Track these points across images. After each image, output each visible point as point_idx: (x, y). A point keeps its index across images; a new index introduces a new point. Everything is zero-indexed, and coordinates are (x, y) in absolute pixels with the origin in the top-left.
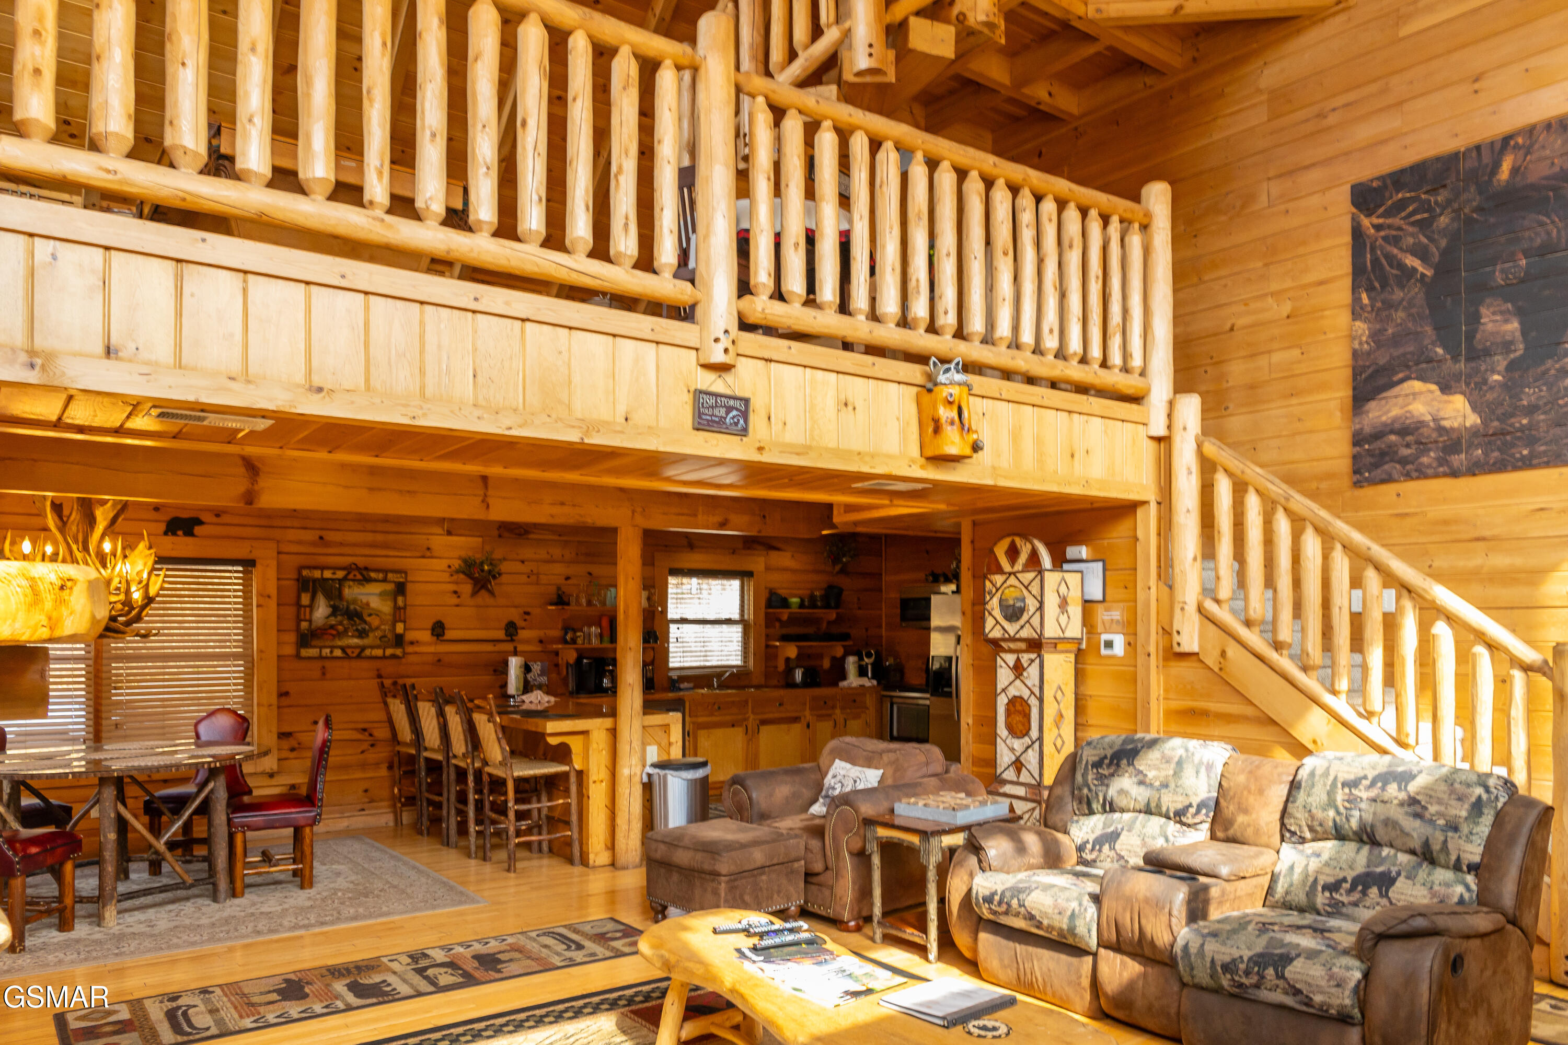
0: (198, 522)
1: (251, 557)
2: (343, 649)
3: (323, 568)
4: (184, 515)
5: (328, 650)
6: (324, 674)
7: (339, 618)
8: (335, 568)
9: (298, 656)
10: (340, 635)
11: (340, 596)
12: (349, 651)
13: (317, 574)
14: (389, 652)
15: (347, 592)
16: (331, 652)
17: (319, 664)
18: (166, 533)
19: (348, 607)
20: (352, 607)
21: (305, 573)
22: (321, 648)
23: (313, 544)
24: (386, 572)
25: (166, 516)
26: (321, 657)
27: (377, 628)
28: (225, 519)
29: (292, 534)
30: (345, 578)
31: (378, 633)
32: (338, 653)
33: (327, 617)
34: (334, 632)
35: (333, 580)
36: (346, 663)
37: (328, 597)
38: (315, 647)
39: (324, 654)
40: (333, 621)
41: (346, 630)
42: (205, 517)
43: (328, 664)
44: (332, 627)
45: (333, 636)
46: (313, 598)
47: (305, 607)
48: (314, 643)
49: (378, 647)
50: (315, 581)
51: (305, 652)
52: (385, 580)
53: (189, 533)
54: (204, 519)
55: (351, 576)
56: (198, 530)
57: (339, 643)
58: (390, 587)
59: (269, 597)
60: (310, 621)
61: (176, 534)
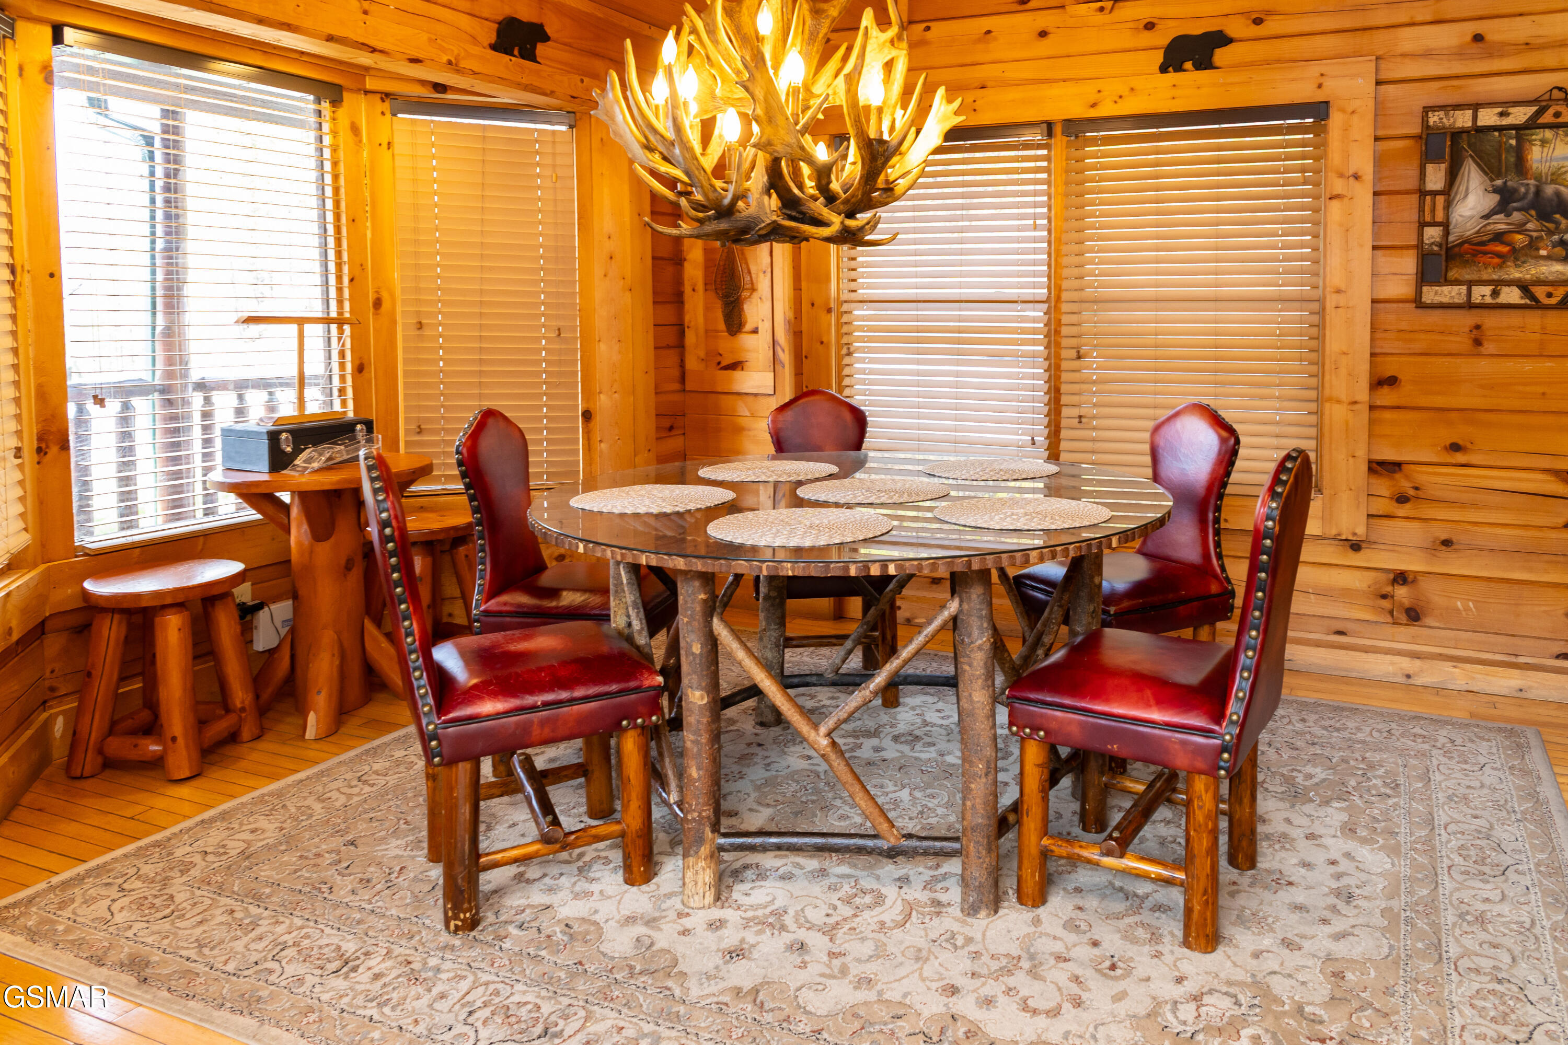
0: (1221, 39)
1: (1319, 97)
2: (1524, 287)
3: (1475, 106)
4: (1196, 29)
5: (1487, 290)
6: (1478, 342)
7: (1517, 216)
8: (1505, 105)
9: (1418, 302)
10: (1517, 255)
11: (1520, 166)
12: (1539, 292)
13: (1463, 119)
15: (1537, 156)
16: (1495, 293)
17: (1467, 320)
18: (1163, 69)
19: (1538, 192)
20: (1549, 190)
21: (1433, 119)
22: (1470, 284)
23: (1459, 54)
25: (1163, 38)
26: (1469, 305)
28: (1272, 26)
29: (1409, 39)
30: (1532, 124)
32: (1511, 295)
33: (1486, 217)
34: (1504, 249)
35: (1500, 129)
36: (1533, 319)
37: (1491, 169)
38: (1457, 282)
39: (1476, 298)
40: (1500, 223)
41: (1533, 245)
42: (1233, 28)
43: (1490, 320)
44: (1499, 237)
45: (1499, 255)
46: (1453, 175)
47: (1435, 193)
48: (1453, 274)
50: (1457, 135)
51: (1431, 294)
53: (1205, 63)
54: (1231, 32)
55: (1547, 118)
56: (1221, 55)
57: (1516, 274)
59: (1356, 177)
60: (1446, 226)
61: (1179, 69)
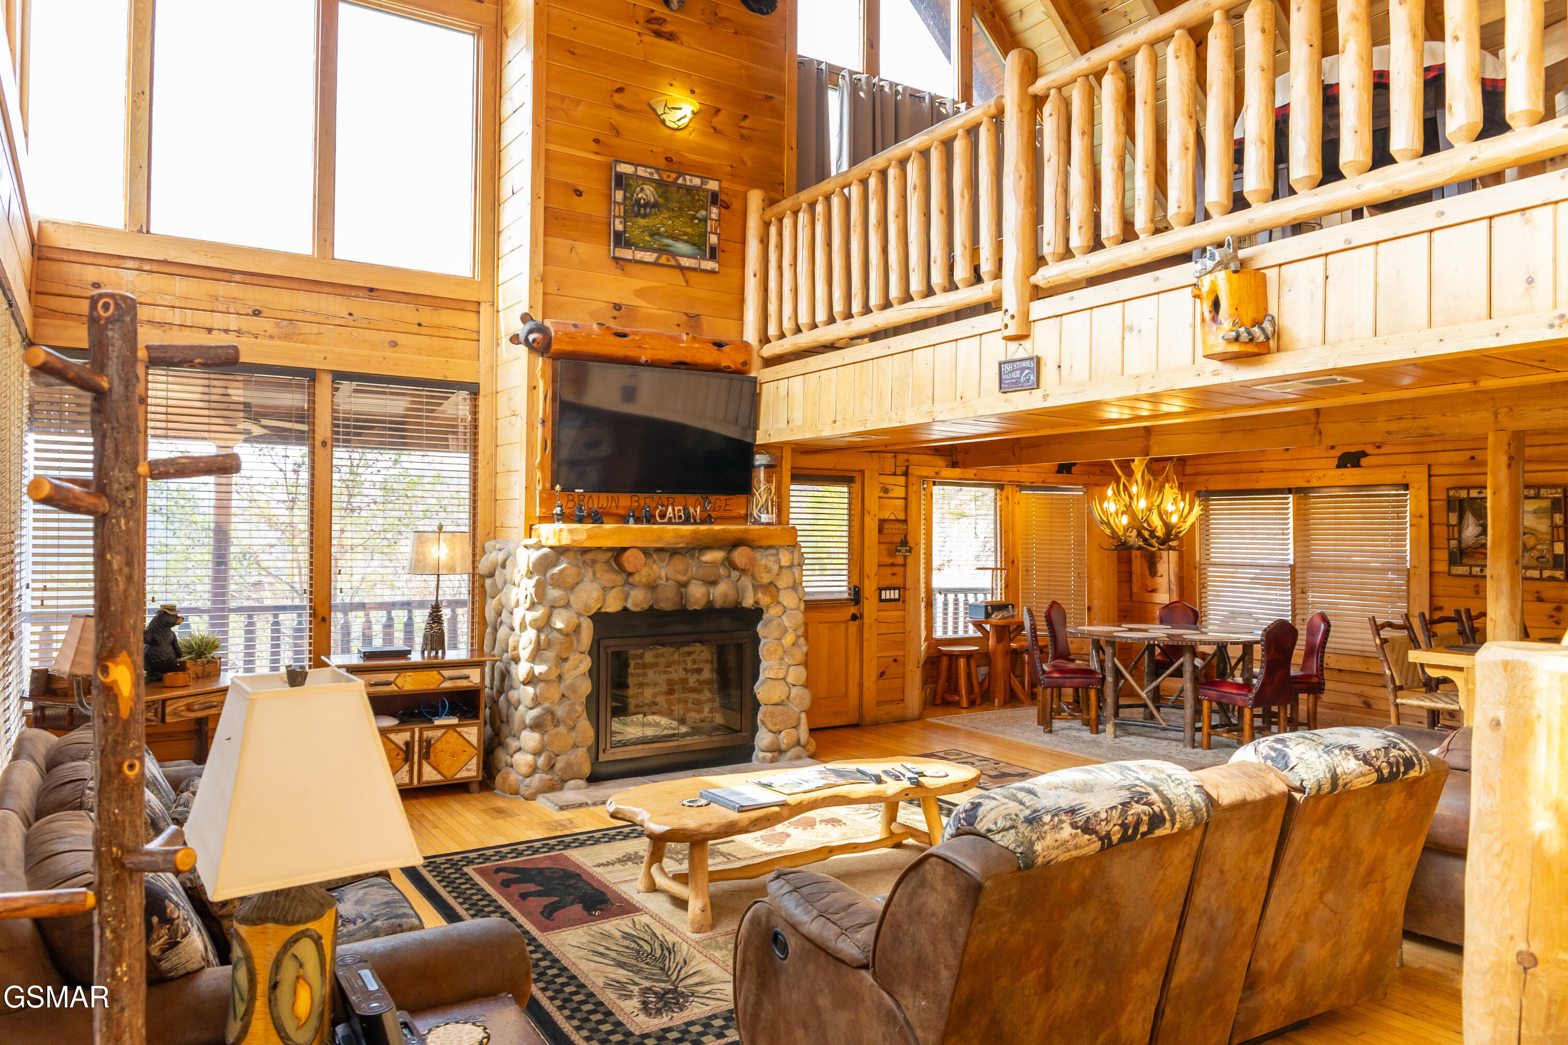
0: (1363, 455)
1: (1404, 482)
3: (1468, 488)
4: (1353, 449)
5: (1478, 569)
6: (1477, 592)
9: (1451, 573)
13: (1463, 494)
14: (1546, 573)
16: (1482, 571)
17: (1472, 582)
18: (1338, 467)
21: (1451, 493)
22: (1471, 566)
23: (1465, 465)
24: (1538, 487)
25: (1338, 453)
26: (1471, 576)
27: (1533, 548)
28: (1384, 450)
29: (1443, 457)
31: (1535, 554)
33: (1477, 537)
34: (1485, 551)
35: (1480, 498)
37: (1477, 516)
38: (1466, 565)
39: (1474, 573)
40: (1483, 540)
42: (1369, 449)
43: (1481, 583)
45: (1483, 554)
46: (1461, 518)
47: (1453, 526)
48: (1463, 562)
49: (1534, 568)
50: (1461, 501)
51: (1455, 570)
52: (1537, 497)
53: (1357, 465)
54: (1368, 452)
56: (1364, 461)
58: (1546, 504)
59: (1421, 517)
60: (1459, 540)
61: (1346, 467)
